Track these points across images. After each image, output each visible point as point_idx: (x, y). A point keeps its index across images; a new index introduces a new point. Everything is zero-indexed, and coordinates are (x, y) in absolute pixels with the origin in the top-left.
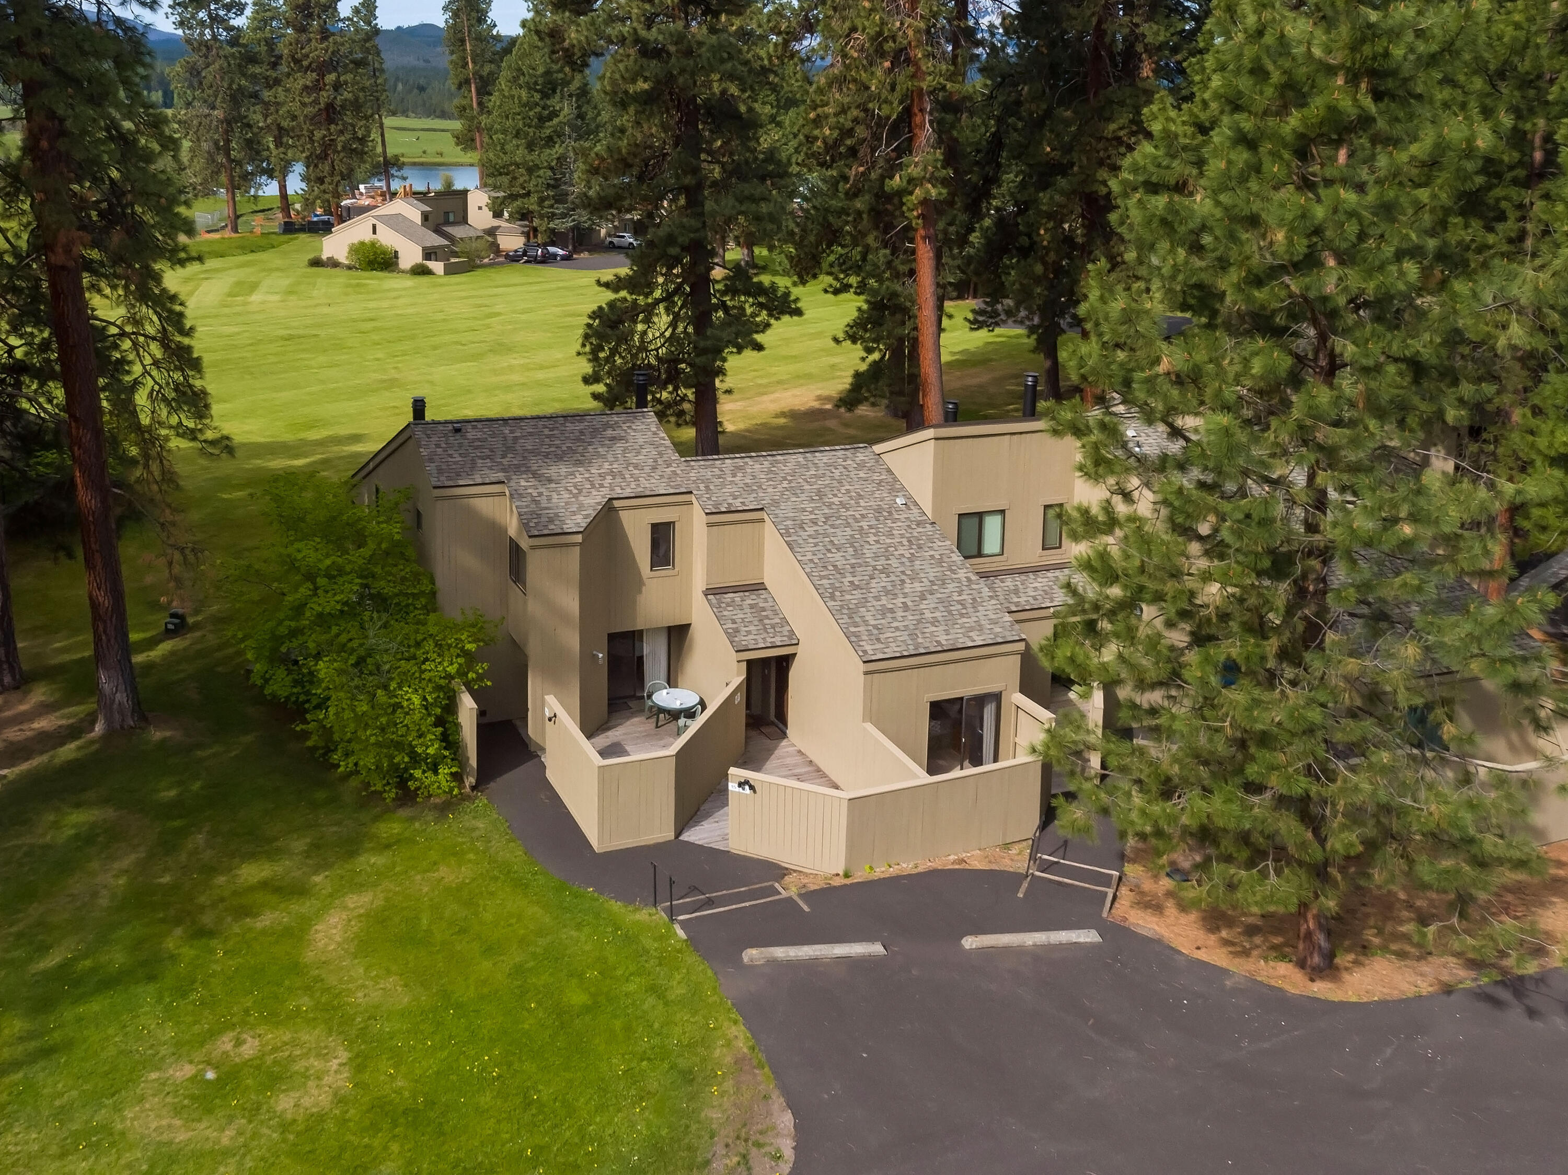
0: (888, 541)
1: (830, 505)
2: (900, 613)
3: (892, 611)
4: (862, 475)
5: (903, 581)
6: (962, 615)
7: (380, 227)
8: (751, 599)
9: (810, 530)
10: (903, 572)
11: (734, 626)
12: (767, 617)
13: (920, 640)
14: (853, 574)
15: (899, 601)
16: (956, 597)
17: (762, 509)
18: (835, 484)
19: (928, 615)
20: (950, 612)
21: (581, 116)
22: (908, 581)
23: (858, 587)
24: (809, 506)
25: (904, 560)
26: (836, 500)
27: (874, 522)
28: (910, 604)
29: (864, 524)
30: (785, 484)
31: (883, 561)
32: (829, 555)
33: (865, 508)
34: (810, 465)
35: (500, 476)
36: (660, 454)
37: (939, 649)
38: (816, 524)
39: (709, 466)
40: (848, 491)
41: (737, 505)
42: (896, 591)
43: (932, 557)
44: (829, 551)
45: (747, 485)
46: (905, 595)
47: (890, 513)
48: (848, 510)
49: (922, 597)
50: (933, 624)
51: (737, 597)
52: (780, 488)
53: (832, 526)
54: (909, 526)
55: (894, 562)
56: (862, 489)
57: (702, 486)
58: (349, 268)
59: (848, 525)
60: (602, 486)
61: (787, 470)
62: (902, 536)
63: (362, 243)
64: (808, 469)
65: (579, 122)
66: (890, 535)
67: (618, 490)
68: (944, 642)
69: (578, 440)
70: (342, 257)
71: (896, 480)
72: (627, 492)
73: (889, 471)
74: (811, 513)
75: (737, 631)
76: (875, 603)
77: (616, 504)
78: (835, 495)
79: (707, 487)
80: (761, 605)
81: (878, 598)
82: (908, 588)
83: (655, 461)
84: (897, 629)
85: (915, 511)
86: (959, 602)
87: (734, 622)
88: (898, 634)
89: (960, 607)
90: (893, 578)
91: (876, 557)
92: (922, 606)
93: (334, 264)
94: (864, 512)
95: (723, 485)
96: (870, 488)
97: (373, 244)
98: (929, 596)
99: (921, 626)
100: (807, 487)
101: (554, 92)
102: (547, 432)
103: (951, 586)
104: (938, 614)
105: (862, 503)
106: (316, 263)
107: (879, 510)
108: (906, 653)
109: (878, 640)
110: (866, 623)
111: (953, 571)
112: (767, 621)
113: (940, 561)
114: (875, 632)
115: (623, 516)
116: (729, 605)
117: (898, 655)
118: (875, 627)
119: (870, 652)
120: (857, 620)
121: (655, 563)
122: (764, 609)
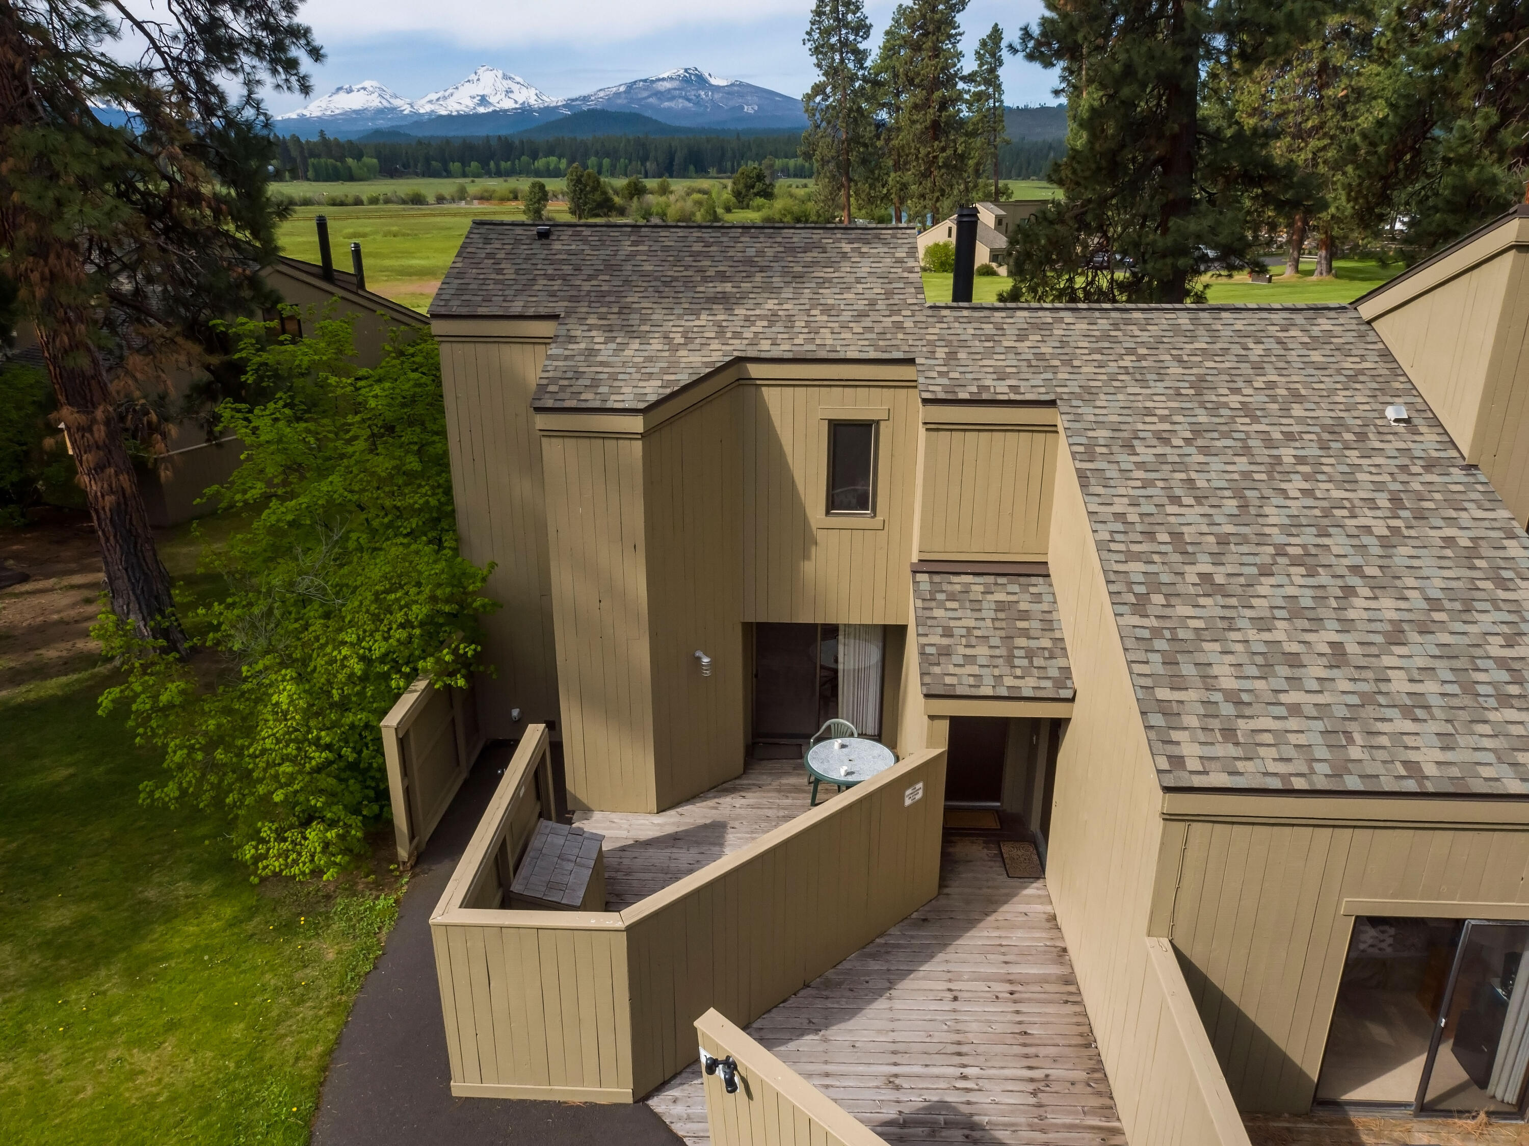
0: (1337, 494)
1: (1214, 410)
2: (1315, 670)
3: (1294, 660)
4: (1316, 357)
5: (1349, 591)
6: (1505, 700)
8: (1004, 592)
9: (1145, 454)
10: (1356, 569)
11: (945, 641)
12: (1024, 634)
13: (1355, 752)
14: (1217, 559)
15: (1322, 640)
16: (1495, 648)
17: (1052, 403)
18: (1246, 369)
19: (1399, 684)
20: (1469, 688)
22: (1366, 592)
23: (1220, 590)
24: (1162, 406)
25: (1366, 540)
26: (1234, 400)
27: (1313, 451)
28: (1352, 648)
29: (1287, 454)
30: (1127, 362)
31: (1308, 537)
32: (1171, 509)
33: (1301, 420)
34: (1201, 331)
35: (559, 307)
37: (1411, 785)
38: (1166, 441)
39: (980, 320)
40: (1271, 385)
41: (1002, 390)
42: (1322, 613)
43: (1449, 541)
44: (1175, 500)
45: (1040, 357)
46: (1347, 625)
47: (1362, 437)
48: (1255, 419)
49: (1396, 636)
50: (1407, 712)
51: (977, 585)
52: (1112, 367)
53: (1205, 450)
54: (1404, 468)
55: (1338, 543)
56: (1306, 385)
57: (941, 353)
59: (1246, 450)
60: (737, 335)
61: (1144, 337)
62: (1379, 487)
63: (937, 245)
64: (1194, 338)
66: (1349, 481)
67: (765, 345)
68: (1430, 770)
69: (746, 262)
71: (1397, 371)
72: (784, 349)
73: (1386, 355)
74: (1162, 419)
75: (945, 652)
76: (1252, 635)
77: (755, 371)
78: (1236, 391)
79: (952, 356)
80: (1023, 606)
81: (1263, 624)
82: (1357, 610)
83: (872, 303)
84: (1295, 710)
85: (1430, 438)
86: (1502, 663)
88: (1293, 723)
89: (1504, 676)
90: (1324, 578)
91: (1294, 526)
92: (1387, 661)
94: (1296, 429)
95: (990, 353)
96: (1328, 382)
98: (1414, 637)
99: (1370, 712)
100: (1175, 370)
103: (1486, 620)
104: (1430, 687)
105: (1297, 410)
107: (1335, 429)
108: (1299, 783)
109: (1229, 734)
110: (1208, 681)
111: (1502, 584)
112: (1021, 642)
113: (1471, 555)
114: (1228, 709)
115: (771, 396)
116: (952, 597)
117: (1276, 784)
118: (1233, 697)
119: (1193, 764)
120: (1188, 669)
121: (832, 504)
122: (1025, 615)
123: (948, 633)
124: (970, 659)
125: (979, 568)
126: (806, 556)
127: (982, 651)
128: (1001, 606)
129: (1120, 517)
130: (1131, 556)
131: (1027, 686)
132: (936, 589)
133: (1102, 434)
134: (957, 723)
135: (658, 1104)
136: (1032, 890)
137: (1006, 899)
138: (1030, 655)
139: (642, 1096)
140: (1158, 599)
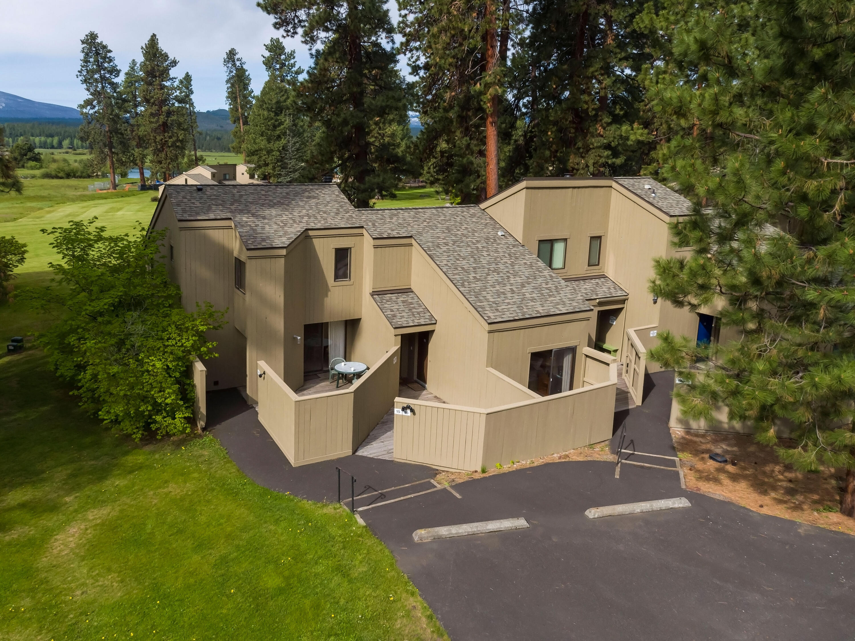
0: (496, 255)
1: (456, 235)
2: (509, 295)
3: (504, 293)
4: (474, 220)
5: (509, 277)
6: (550, 296)
8: (402, 298)
9: (445, 249)
10: (508, 272)
11: (392, 313)
12: (414, 308)
13: (525, 310)
14: (475, 272)
15: (508, 288)
16: (544, 285)
17: (411, 237)
18: (458, 224)
19: (528, 295)
20: (542, 294)
22: (512, 277)
23: (479, 280)
24: (442, 236)
25: (507, 265)
26: (459, 232)
27: (485, 245)
28: (515, 289)
29: (479, 245)
30: (425, 224)
31: (494, 265)
32: (458, 262)
33: (478, 237)
34: (441, 214)
35: (229, 215)
36: (341, 206)
37: (539, 315)
38: (447, 245)
39: (375, 213)
40: (466, 228)
41: (394, 234)
42: (505, 282)
43: (525, 263)
44: (458, 259)
45: (400, 223)
46: (512, 284)
47: (495, 240)
48: (467, 238)
49: (523, 286)
50: (532, 301)
51: (394, 297)
52: (422, 226)
53: (458, 246)
54: (508, 247)
55: (501, 266)
56: (475, 227)
57: (370, 224)
59: (469, 246)
60: (300, 222)
61: (426, 216)
62: (504, 252)
64: (440, 216)
66: (497, 251)
67: (312, 224)
68: (541, 311)
69: (285, 197)
71: (496, 222)
72: (319, 226)
73: (491, 218)
74: (444, 239)
75: (394, 316)
76: (492, 289)
77: (311, 233)
78: (458, 230)
79: (374, 225)
80: (410, 301)
81: (493, 286)
82: (512, 280)
83: (338, 210)
84: (509, 304)
85: (511, 239)
86: (547, 288)
87: (392, 311)
88: (510, 306)
89: (548, 291)
90: (501, 275)
91: (489, 263)
92: (523, 291)
94: (478, 239)
95: (384, 223)
96: (480, 227)
98: (527, 285)
99: (524, 302)
100: (439, 225)
102: (263, 193)
103: (540, 280)
104: (534, 295)
105: (476, 234)
107: (487, 239)
108: (517, 318)
109: (497, 310)
110: (487, 300)
111: (540, 272)
112: (414, 310)
113: (531, 266)
114: (494, 305)
115: (315, 241)
116: (388, 301)
117: (512, 319)
118: (494, 302)
119: (493, 317)
120: (481, 298)
121: (337, 277)
122: (412, 303)
124: (402, 317)
125: (392, 292)
126: (327, 296)
127: (404, 314)
128: (403, 302)
132: (382, 299)
133: (430, 244)
134: (403, 336)
138: (419, 313)
139: (354, 452)
140: (466, 283)
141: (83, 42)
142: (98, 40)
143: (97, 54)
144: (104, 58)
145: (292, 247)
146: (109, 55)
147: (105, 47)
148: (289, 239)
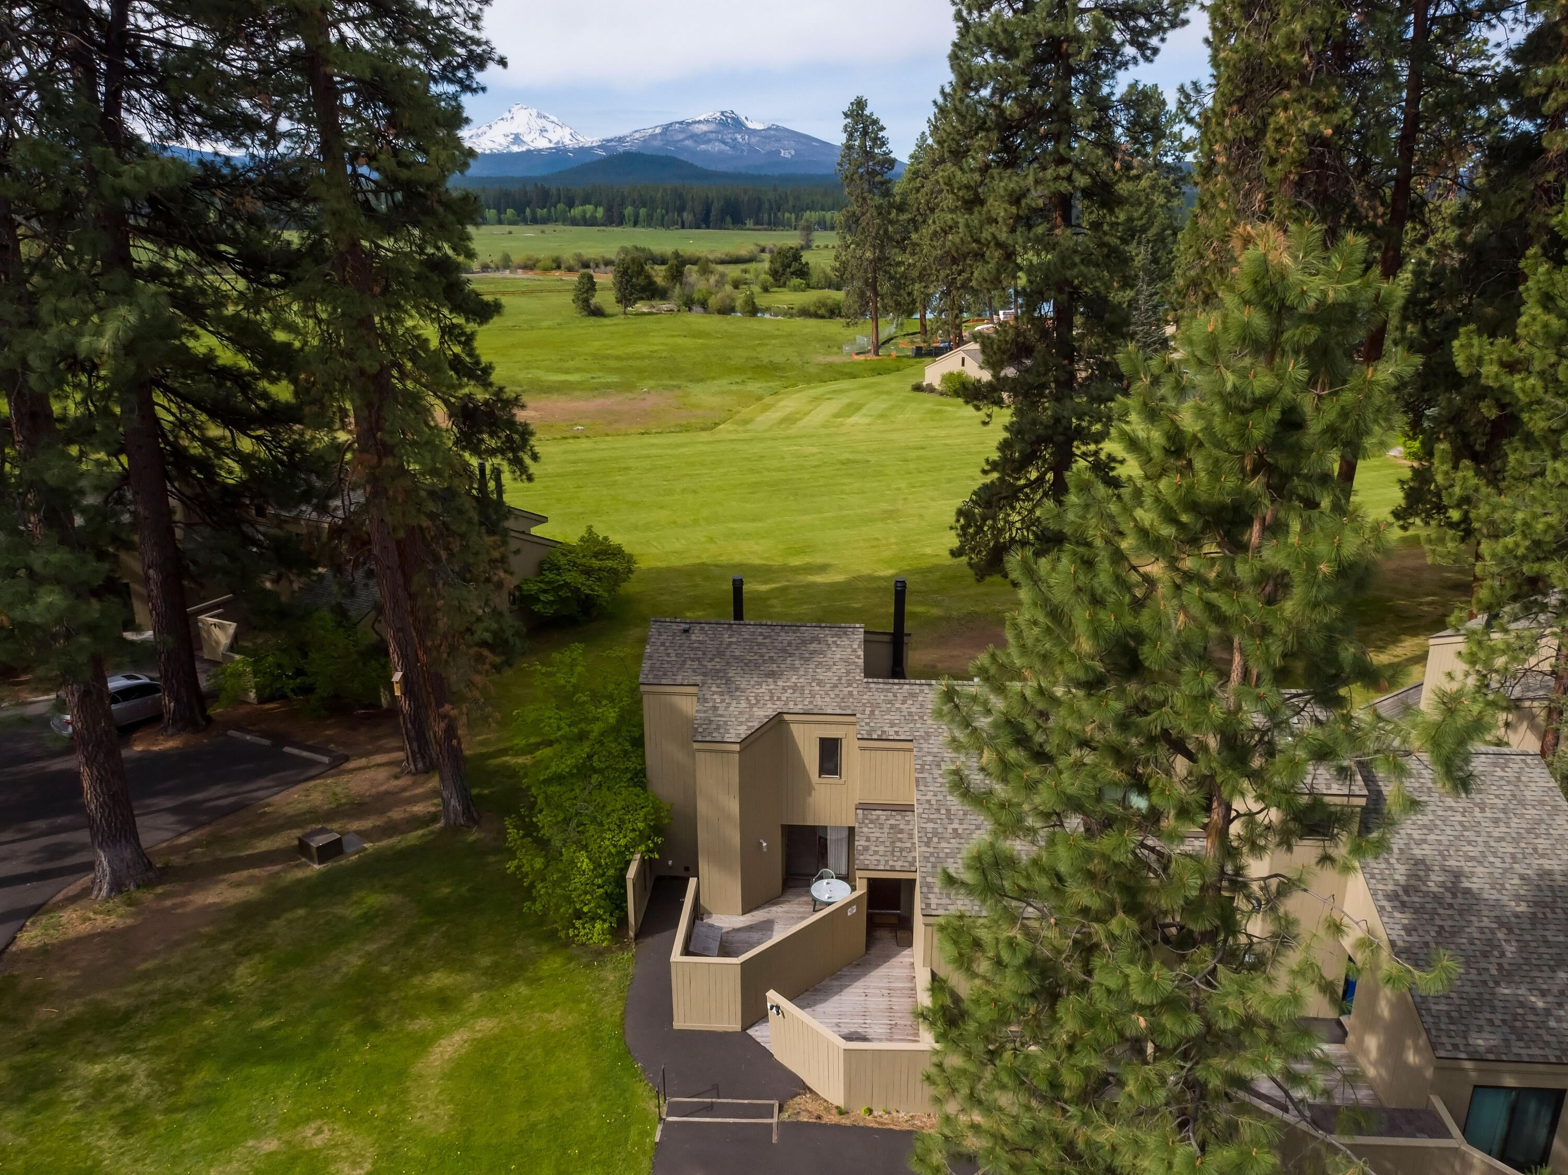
7: (967, 359)
12: (901, 840)
17: (911, 741)
21: (1155, 261)
35: (698, 679)
36: (848, 673)
39: (886, 690)
41: (891, 733)
45: (910, 714)
57: (868, 711)
58: (942, 394)
60: (779, 699)
63: (951, 374)
65: (1153, 266)
67: (791, 705)
70: (937, 384)
72: (799, 708)
77: (786, 717)
79: (872, 712)
80: (901, 827)
83: (840, 679)
93: (931, 389)
97: (960, 375)
101: (1133, 237)
106: (918, 388)
112: (898, 844)
115: (793, 727)
116: (871, 822)
121: (823, 771)
122: (901, 831)
123: (868, 839)
124: (876, 852)
125: (884, 807)
126: (810, 794)
127: (881, 848)
128: (892, 827)
129: (928, 801)
130: (929, 820)
131: (898, 865)
132: (865, 816)
133: (930, 758)
134: (869, 880)
135: (750, 1032)
136: (907, 952)
137: (895, 955)
138: (902, 850)
139: (744, 1029)
140: (935, 840)
141: (846, 115)
142: (867, 112)
143: (865, 133)
144: (875, 139)
145: (747, 743)
146: (881, 134)
147: (875, 122)
148: (749, 728)
